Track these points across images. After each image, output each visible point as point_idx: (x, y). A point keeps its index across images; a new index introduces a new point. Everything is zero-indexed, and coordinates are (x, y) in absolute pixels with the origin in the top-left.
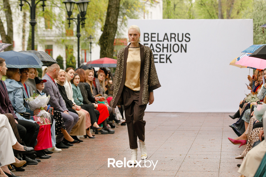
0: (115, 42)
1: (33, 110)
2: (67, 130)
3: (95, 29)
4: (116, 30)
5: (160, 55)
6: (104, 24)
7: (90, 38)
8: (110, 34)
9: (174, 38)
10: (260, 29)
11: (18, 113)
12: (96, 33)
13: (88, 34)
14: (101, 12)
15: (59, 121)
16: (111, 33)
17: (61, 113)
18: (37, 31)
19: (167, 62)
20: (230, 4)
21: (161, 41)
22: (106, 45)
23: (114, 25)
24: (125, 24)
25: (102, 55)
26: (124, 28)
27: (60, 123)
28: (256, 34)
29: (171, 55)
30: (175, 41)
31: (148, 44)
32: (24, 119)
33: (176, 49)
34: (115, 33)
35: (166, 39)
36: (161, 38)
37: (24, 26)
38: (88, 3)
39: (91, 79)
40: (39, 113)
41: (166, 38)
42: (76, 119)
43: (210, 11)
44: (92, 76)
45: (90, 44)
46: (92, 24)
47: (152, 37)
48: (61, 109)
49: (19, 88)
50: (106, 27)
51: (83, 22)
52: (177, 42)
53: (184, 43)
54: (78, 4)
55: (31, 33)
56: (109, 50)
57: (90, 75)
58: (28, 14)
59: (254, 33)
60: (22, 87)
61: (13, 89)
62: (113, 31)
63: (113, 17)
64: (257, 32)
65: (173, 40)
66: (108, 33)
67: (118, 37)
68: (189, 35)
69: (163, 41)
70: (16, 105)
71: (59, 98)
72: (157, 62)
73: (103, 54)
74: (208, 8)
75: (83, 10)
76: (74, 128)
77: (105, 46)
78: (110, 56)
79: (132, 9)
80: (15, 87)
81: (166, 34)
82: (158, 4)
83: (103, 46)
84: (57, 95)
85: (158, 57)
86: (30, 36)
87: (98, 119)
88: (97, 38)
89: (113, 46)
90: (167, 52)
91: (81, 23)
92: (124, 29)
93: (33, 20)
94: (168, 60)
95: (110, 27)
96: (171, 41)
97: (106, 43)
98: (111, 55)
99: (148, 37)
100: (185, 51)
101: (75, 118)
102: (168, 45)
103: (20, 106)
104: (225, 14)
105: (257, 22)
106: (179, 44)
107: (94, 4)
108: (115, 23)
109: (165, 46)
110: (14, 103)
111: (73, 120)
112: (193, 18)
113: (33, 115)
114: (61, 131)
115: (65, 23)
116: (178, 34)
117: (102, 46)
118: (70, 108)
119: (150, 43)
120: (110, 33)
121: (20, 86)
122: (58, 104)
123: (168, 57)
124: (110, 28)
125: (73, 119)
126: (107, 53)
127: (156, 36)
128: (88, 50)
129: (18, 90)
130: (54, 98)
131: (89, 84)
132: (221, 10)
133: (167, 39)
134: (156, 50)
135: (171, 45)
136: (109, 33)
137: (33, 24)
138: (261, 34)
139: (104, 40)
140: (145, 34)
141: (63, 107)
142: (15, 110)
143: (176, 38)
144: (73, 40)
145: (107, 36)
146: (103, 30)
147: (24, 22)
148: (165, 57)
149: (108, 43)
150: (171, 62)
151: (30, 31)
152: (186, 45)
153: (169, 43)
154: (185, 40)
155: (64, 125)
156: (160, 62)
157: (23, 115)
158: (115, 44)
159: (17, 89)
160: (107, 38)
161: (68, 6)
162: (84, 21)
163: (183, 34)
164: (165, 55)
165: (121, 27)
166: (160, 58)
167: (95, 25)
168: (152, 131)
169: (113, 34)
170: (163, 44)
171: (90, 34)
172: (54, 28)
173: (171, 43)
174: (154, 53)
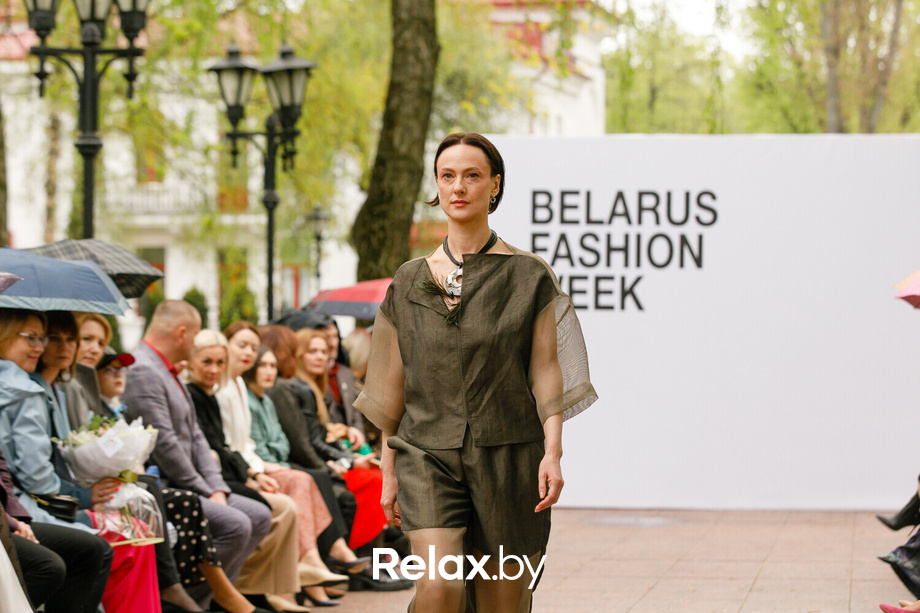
0: (414, 232)
1: (89, 486)
2: (223, 567)
4: (419, 184)
5: (598, 279)
7: (315, 217)
8: (397, 198)
9: (654, 210)
11: (29, 494)
12: (338, 198)
13: (309, 203)
14: (358, 113)
15: (191, 533)
16: (400, 193)
17: (199, 502)
18: (105, 192)
19: (623, 307)
20: (872, 82)
21: (600, 222)
22: (382, 242)
23: (412, 160)
27: (198, 538)
29: (638, 279)
30: (658, 222)
31: (546, 235)
32: (52, 520)
33: (660, 254)
34: (416, 194)
35: (620, 215)
36: (601, 211)
37: (51, 171)
38: (307, 71)
39: (319, 366)
40: (114, 495)
41: (620, 209)
42: (261, 527)
43: (792, 113)
44: (320, 355)
45: (313, 245)
46: (321, 163)
47: (563, 207)
48: (200, 482)
49: (32, 395)
50: (381, 170)
51: (289, 147)
52: (665, 227)
53: (692, 230)
54: (268, 75)
55: (80, 197)
57: (315, 351)
58: (69, 121)
60: (42, 389)
61: (6, 397)
62: (407, 186)
63: (408, 129)
65: (648, 217)
66: (388, 193)
68: (714, 197)
69: (610, 222)
70: (22, 464)
71: (194, 439)
72: (585, 307)
74: (786, 100)
75: (287, 101)
76: (253, 565)
77: (375, 244)
79: (485, 100)
80: (14, 391)
81: (620, 196)
82: (586, 87)
83: (369, 246)
84: (185, 429)
85: (589, 285)
86: (75, 210)
87: (349, 527)
90: (626, 264)
91: (280, 151)
93: (89, 134)
94: (629, 300)
95: (395, 169)
96: (640, 222)
97: (380, 234)
99: (547, 206)
100: (698, 262)
101: (257, 522)
102: (627, 237)
103: (36, 467)
104: (855, 120)
106: (675, 233)
107: (329, 83)
108: (415, 153)
109: (618, 242)
110: (15, 456)
111: (246, 531)
112: (722, 132)
113: (90, 507)
114: (199, 574)
115: (214, 155)
116: (669, 195)
118: (235, 483)
119: (555, 228)
120: (396, 192)
121: (35, 387)
122: (187, 462)
123: (628, 285)
124: (395, 175)
125: (247, 523)
127: (580, 200)
128: (308, 264)
129: (28, 401)
130: (174, 439)
131: (313, 386)
132: (838, 109)
133: (626, 214)
134: (581, 261)
135: (639, 237)
136: (391, 197)
137: (88, 150)
139: (371, 221)
140: (535, 194)
141: (210, 479)
142: (17, 483)
143: (662, 209)
144: (246, 229)
145: (384, 207)
146: (367, 184)
147: (54, 153)
148: (615, 286)
149: (389, 235)
150: (640, 307)
151: (77, 190)
152: (701, 238)
153: (633, 230)
154: (698, 219)
155: (214, 550)
156: (598, 307)
157: (49, 504)
159: (21, 397)
160: (384, 215)
161: (230, 82)
162: (293, 144)
163: (687, 195)
164: (618, 280)
166: (598, 292)
168: (566, 578)
169: (409, 199)
170: (609, 237)
171: (316, 203)
172: (171, 180)
173: (639, 232)
174: (573, 269)
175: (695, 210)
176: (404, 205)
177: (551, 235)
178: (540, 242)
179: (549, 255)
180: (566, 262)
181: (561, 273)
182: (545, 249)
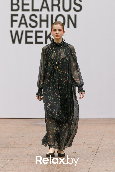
5: (37, 32)
9: (58, 5)
21: (38, 10)
30: (59, 10)
31: (17, 15)
35: (45, 8)
41: (45, 5)
47: (23, 4)
52: (62, 12)
53: (72, 13)
65: (56, 8)
68: (81, 1)
69: (41, 10)
72: (32, 43)
81: (45, 0)
85: (33, 34)
90: (48, 27)
96: (53, 10)
102: (48, 16)
106: (66, 14)
109: (44, 18)
119: (20, 13)
133: (47, 7)
134: (30, 25)
135: (52, 16)
143: (61, 6)
148: (43, 35)
152: (76, 16)
153: (50, 13)
154: (74, 9)
164: (44, 32)
166: (37, 37)
170: (41, 16)
173: (52, 14)
174: (27, 28)
175: (73, 5)
177: (19, 15)
178: (15, 18)
179: (18, 23)
180: (25, 26)
181: (23, 30)
182: (16, 21)
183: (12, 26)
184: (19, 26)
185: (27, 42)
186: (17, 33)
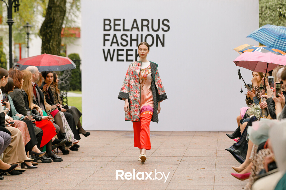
0: (62, 33)
3: (33, 13)
4: (64, 15)
5: (127, 50)
6: (47, 7)
7: (27, 26)
8: (56, 21)
9: (147, 26)
10: (268, 13)
16: (57, 19)
21: (128, 30)
22: (51, 37)
23: (61, 7)
24: (77, 6)
25: (45, 51)
26: (76, 12)
28: (263, 21)
30: (148, 30)
31: (109, 35)
34: (63, 19)
35: (135, 28)
36: (128, 26)
41: (135, 26)
45: (26, 36)
47: (115, 25)
50: (50, 11)
51: (17, 3)
52: (151, 32)
53: (160, 33)
56: (55, 43)
59: (260, 19)
62: (60, 16)
64: (264, 17)
65: (145, 28)
66: (53, 19)
67: (67, 26)
68: (168, 21)
69: (131, 30)
72: (123, 61)
73: (46, 49)
77: (48, 37)
78: (56, 52)
81: (135, 21)
83: (46, 37)
85: (124, 53)
88: (36, 27)
89: (59, 37)
91: (13, 5)
92: (76, 14)
95: (55, 10)
96: (142, 30)
97: (50, 34)
98: (58, 50)
100: (163, 45)
102: (137, 35)
105: (265, 4)
106: (154, 34)
108: (62, 6)
109: (134, 37)
116: (152, 20)
117: (44, 38)
119: (112, 33)
120: (55, 19)
124: (55, 12)
126: (51, 47)
127: (121, 22)
128: (25, 43)
133: (137, 28)
134: (121, 44)
135: (142, 35)
138: (269, 21)
139: (46, 29)
140: (105, 20)
143: (150, 26)
144: (2, 30)
145: (52, 24)
148: (133, 53)
149: (53, 34)
152: (164, 35)
153: (140, 33)
154: (163, 29)
156: (127, 60)
158: (63, 35)
160: (51, 27)
163: (159, 20)
164: (134, 51)
165: (72, 11)
166: (127, 55)
167: (34, 8)
169: (60, 21)
170: (131, 35)
173: (142, 34)
174: (118, 47)
175: (161, 26)
176: (59, 23)
177: (111, 35)
178: (107, 38)
179: (110, 42)
180: (116, 45)
181: (114, 48)
182: (108, 40)
183: (104, 45)
184: (111, 45)
185: (118, 60)
186: (109, 51)
